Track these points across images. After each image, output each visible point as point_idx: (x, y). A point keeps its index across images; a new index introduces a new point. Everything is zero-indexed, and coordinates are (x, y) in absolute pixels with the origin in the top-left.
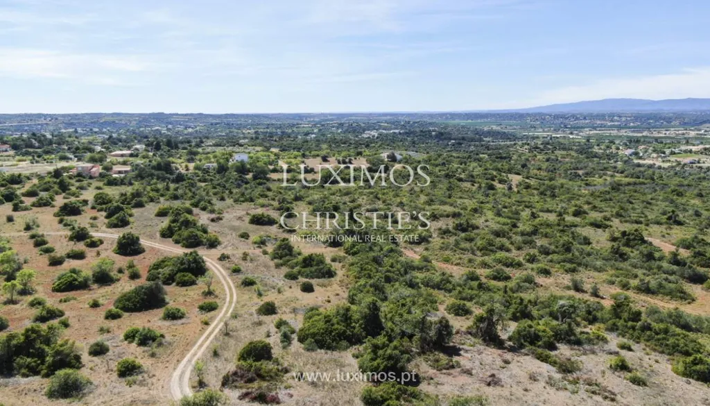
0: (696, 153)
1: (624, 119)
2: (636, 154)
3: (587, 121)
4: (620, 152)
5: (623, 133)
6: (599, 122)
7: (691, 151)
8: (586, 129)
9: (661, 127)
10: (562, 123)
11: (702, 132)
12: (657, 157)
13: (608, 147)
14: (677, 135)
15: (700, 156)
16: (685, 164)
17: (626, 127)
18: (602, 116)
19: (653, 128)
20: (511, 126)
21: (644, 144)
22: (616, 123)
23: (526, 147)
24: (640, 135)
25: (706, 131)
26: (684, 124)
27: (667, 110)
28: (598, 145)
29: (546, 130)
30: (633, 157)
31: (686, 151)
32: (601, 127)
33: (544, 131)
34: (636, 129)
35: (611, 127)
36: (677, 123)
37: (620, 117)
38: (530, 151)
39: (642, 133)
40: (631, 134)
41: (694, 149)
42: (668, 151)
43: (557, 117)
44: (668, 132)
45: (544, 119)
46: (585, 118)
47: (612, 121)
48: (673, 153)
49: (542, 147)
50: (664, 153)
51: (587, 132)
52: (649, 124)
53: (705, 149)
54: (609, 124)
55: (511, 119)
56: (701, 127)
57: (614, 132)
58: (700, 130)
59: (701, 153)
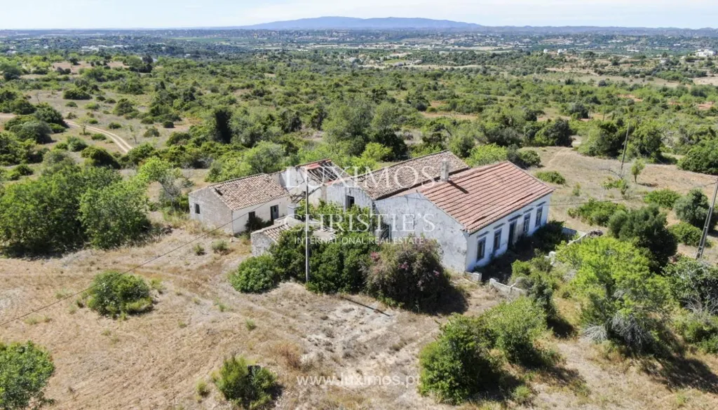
0: (402, 58)
1: (341, 35)
2: (357, 61)
3: (310, 37)
4: (345, 60)
5: (342, 46)
6: (320, 38)
7: (398, 57)
8: (311, 44)
9: (372, 41)
10: (287, 39)
11: (403, 45)
12: (374, 63)
13: (334, 57)
14: (385, 48)
15: (405, 61)
16: (396, 66)
17: (344, 42)
18: (322, 33)
19: (366, 42)
20: (239, 42)
21: (363, 53)
22: (335, 39)
23: (265, 56)
24: (357, 48)
25: (406, 44)
26: (389, 39)
27: (374, 27)
28: (326, 56)
29: (274, 45)
30: (356, 63)
31: (394, 58)
32: (323, 42)
33: (273, 46)
34: (351, 43)
35: (330, 42)
36: (382, 38)
37: (338, 33)
38: (270, 59)
39: (358, 46)
40: (349, 48)
41: (400, 55)
42: (382, 58)
43: (282, 33)
44: (378, 46)
45: (271, 35)
46: (308, 34)
47: (331, 36)
48: (385, 59)
49: (279, 56)
50: (379, 59)
51: (312, 46)
52: (362, 39)
53: (409, 55)
54: (330, 39)
55: (238, 36)
56: (401, 41)
57: (335, 46)
58: (401, 44)
59: (406, 59)
